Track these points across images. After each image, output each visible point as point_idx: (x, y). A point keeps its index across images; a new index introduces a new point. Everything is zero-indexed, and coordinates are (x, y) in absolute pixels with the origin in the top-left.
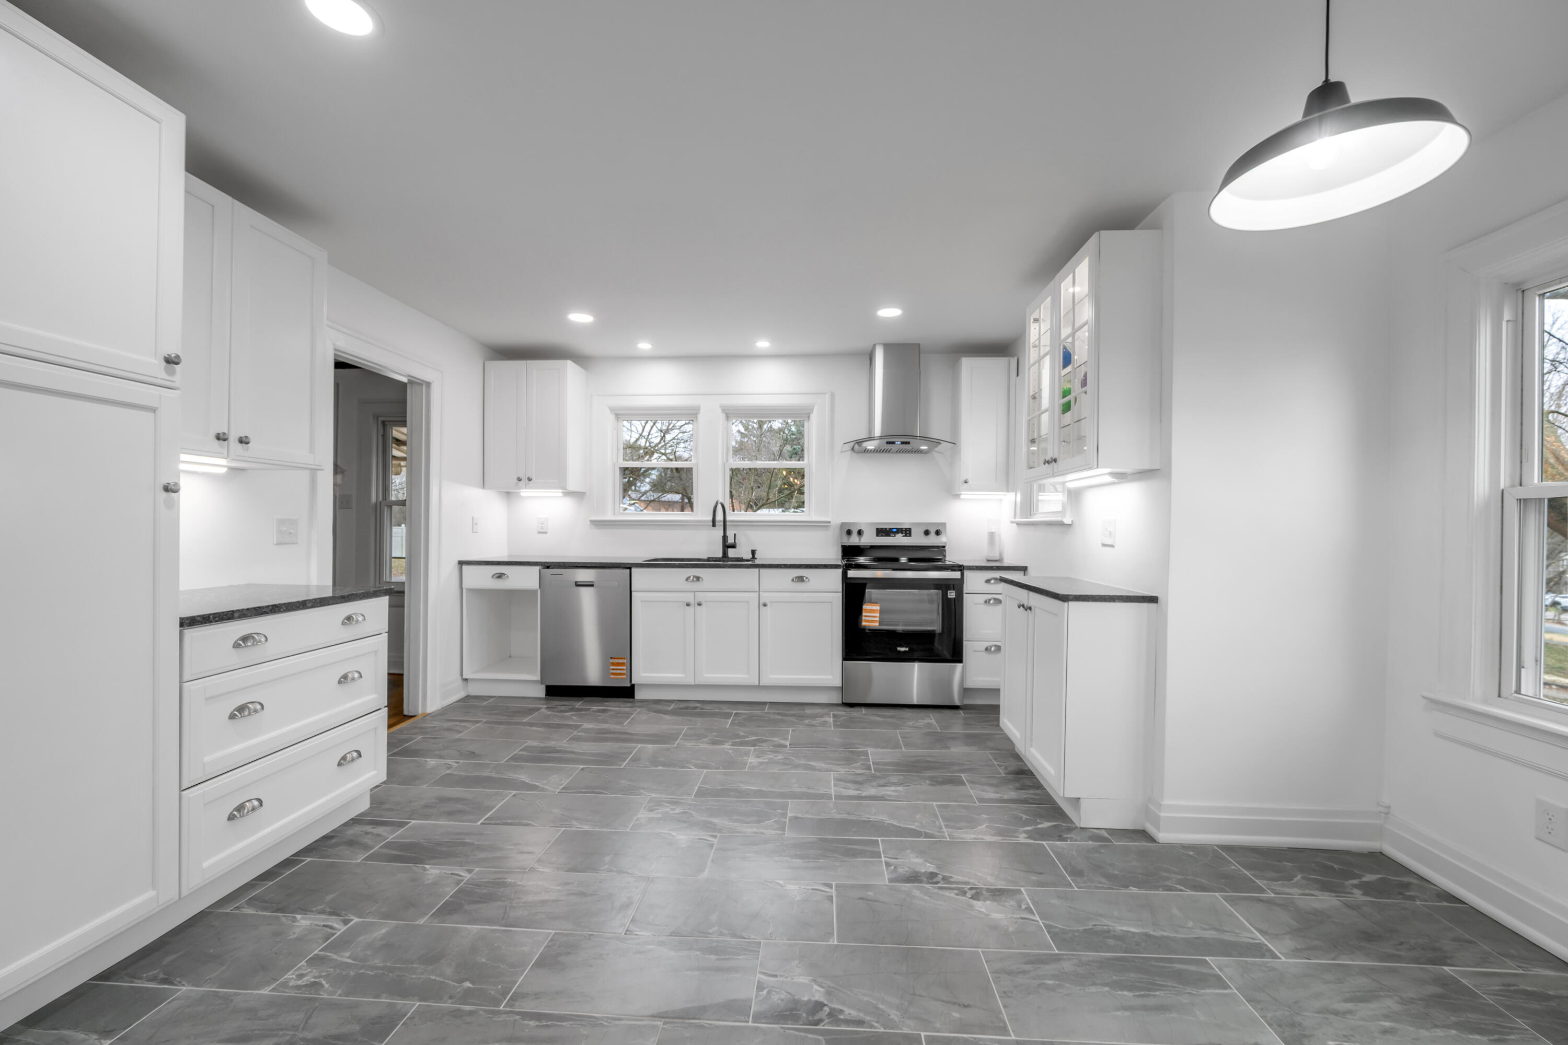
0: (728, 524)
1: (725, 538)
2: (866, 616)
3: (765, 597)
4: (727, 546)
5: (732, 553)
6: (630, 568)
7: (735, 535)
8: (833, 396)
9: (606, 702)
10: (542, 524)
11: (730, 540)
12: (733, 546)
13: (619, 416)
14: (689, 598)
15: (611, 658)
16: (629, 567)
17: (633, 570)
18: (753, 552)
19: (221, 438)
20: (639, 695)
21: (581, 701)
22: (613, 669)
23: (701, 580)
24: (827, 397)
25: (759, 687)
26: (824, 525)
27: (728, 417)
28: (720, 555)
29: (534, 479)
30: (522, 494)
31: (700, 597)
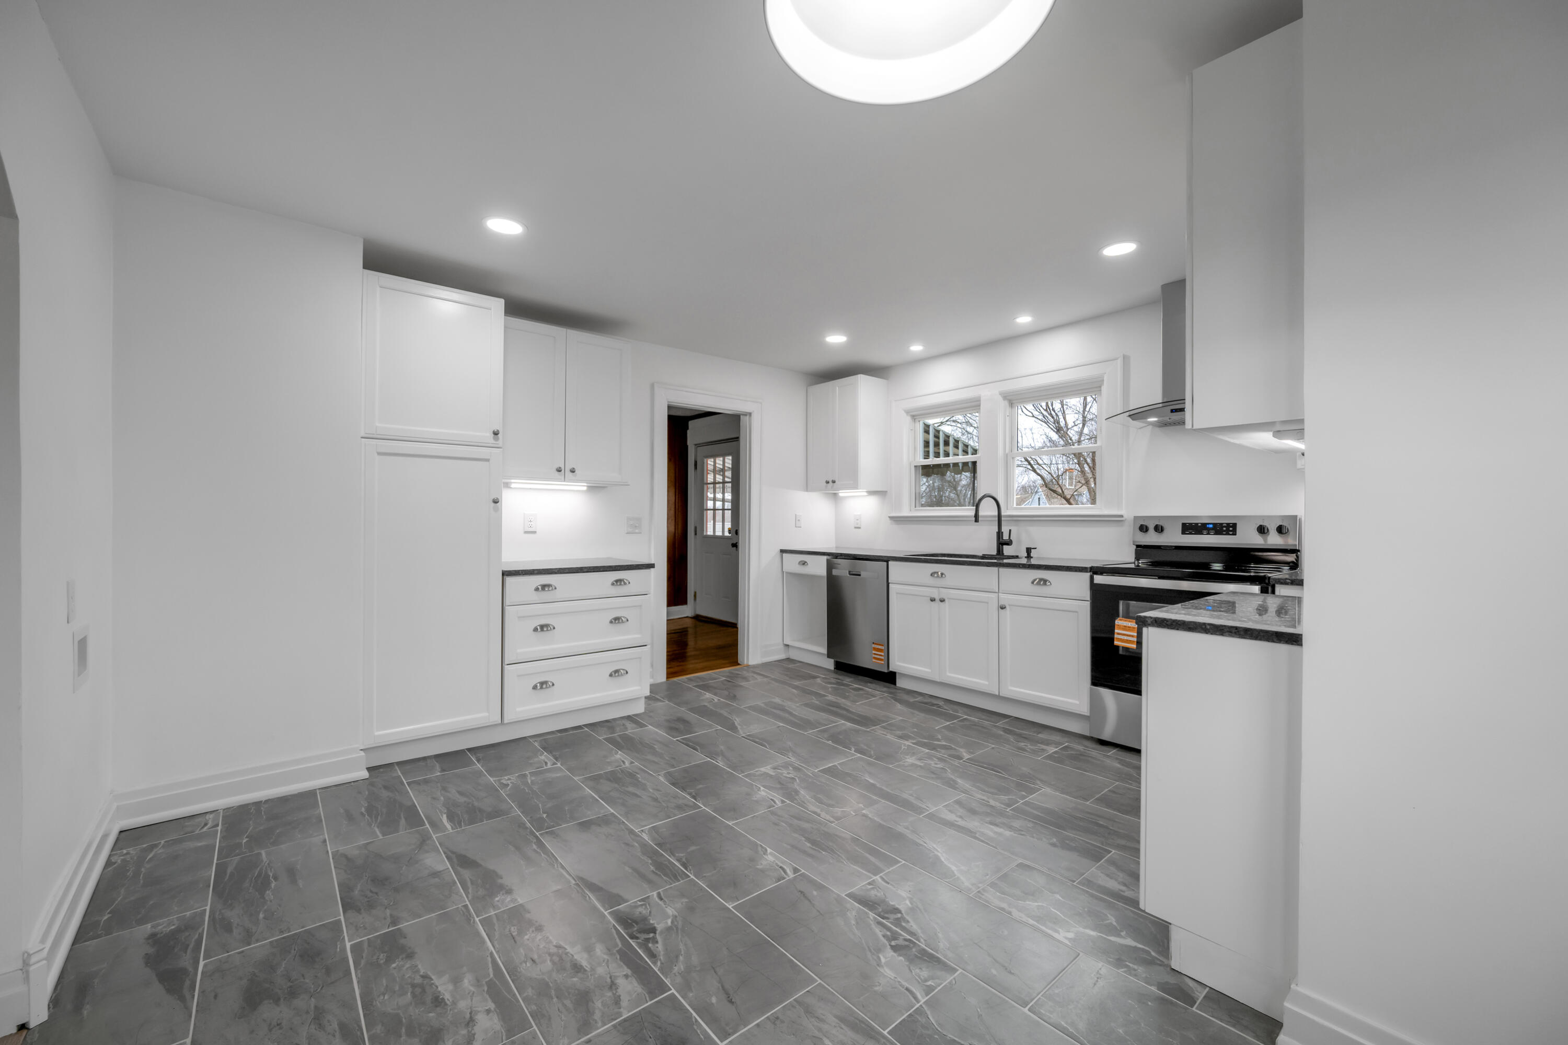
0: (1002, 519)
1: (1000, 534)
2: (1118, 634)
3: (1005, 599)
4: (1002, 543)
5: (1007, 550)
6: (887, 562)
7: (1010, 530)
8: (1126, 359)
9: (870, 683)
10: (857, 520)
11: (1006, 537)
12: (1009, 543)
13: (915, 417)
14: (935, 593)
15: (873, 643)
16: (886, 560)
17: (890, 563)
18: (1029, 550)
19: (559, 470)
20: (900, 683)
21: (851, 677)
22: (875, 654)
23: (944, 576)
24: (1119, 362)
25: (999, 698)
26: (1116, 520)
27: (1012, 404)
28: (994, 552)
29: (836, 481)
30: (841, 495)
31: (944, 593)
